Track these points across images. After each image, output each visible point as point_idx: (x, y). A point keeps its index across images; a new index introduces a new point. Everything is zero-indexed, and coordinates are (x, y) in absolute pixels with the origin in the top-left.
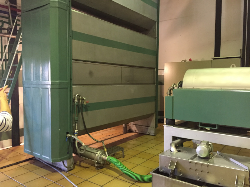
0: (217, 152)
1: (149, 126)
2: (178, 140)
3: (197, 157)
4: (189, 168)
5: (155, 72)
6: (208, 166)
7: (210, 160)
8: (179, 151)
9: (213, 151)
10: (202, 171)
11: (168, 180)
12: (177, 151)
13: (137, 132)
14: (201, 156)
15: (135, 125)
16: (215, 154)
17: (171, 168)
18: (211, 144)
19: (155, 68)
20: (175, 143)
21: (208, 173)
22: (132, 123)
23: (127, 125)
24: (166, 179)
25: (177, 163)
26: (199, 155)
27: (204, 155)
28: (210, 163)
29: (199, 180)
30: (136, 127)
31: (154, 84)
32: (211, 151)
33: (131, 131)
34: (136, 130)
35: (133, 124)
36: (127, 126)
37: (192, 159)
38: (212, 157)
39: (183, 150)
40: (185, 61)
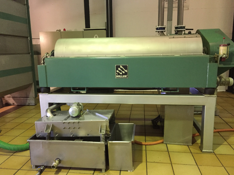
0: (86, 110)
1: (28, 97)
2: (54, 106)
3: (70, 117)
4: (64, 128)
5: (29, 41)
6: (78, 123)
7: (81, 117)
8: (55, 115)
9: (83, 110)
10: (74, 128)
11: (45, 142)
12: (52, 116)
13: (16, 104)
14: (73, 116)
15: (13, 97)
16: (85, 112)
17: (47, 131)
18: (81, 104)
19: (28, 37)
20: (50, 109)
21: (79, 128)
22: (9, 95)
23: (3, 98)
24: (43, 142)
25: (53, 126)
26: (71, 115)
27: (75, 115)
28: (81, 120)
29: (73, 136)
30: (14, 99)
31: (29, 53)
32: (82, 110)
33: (8, 104)
34: (14, 102)
35: (10, 97)
36: (3, 100)
37: (66, 120)
38: (82, 115)
39: (58, 114)
40: (60, 31)
